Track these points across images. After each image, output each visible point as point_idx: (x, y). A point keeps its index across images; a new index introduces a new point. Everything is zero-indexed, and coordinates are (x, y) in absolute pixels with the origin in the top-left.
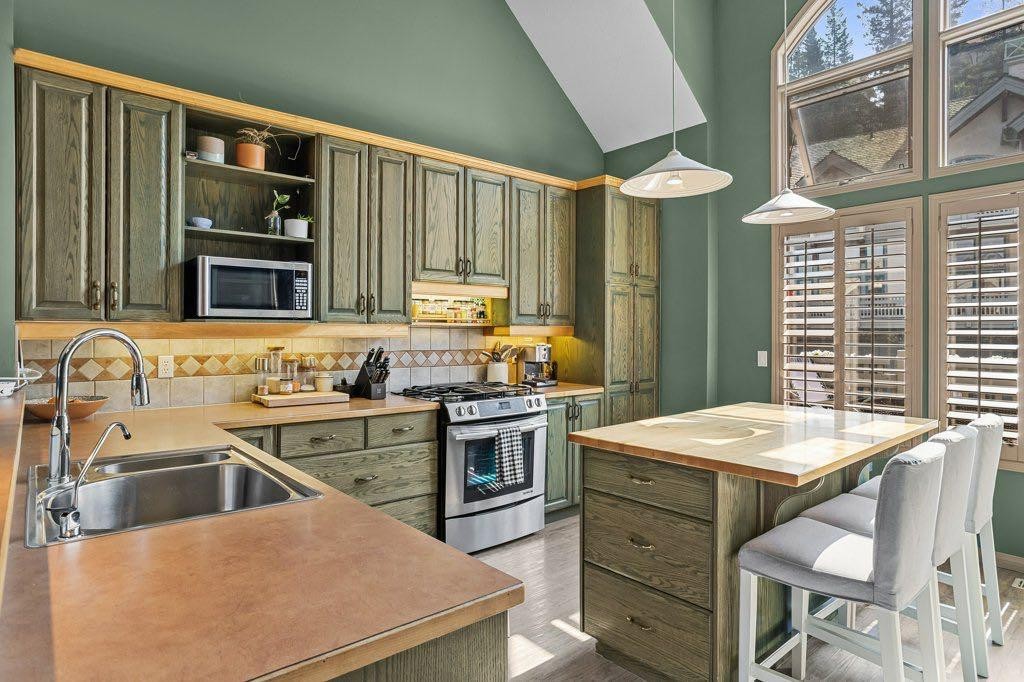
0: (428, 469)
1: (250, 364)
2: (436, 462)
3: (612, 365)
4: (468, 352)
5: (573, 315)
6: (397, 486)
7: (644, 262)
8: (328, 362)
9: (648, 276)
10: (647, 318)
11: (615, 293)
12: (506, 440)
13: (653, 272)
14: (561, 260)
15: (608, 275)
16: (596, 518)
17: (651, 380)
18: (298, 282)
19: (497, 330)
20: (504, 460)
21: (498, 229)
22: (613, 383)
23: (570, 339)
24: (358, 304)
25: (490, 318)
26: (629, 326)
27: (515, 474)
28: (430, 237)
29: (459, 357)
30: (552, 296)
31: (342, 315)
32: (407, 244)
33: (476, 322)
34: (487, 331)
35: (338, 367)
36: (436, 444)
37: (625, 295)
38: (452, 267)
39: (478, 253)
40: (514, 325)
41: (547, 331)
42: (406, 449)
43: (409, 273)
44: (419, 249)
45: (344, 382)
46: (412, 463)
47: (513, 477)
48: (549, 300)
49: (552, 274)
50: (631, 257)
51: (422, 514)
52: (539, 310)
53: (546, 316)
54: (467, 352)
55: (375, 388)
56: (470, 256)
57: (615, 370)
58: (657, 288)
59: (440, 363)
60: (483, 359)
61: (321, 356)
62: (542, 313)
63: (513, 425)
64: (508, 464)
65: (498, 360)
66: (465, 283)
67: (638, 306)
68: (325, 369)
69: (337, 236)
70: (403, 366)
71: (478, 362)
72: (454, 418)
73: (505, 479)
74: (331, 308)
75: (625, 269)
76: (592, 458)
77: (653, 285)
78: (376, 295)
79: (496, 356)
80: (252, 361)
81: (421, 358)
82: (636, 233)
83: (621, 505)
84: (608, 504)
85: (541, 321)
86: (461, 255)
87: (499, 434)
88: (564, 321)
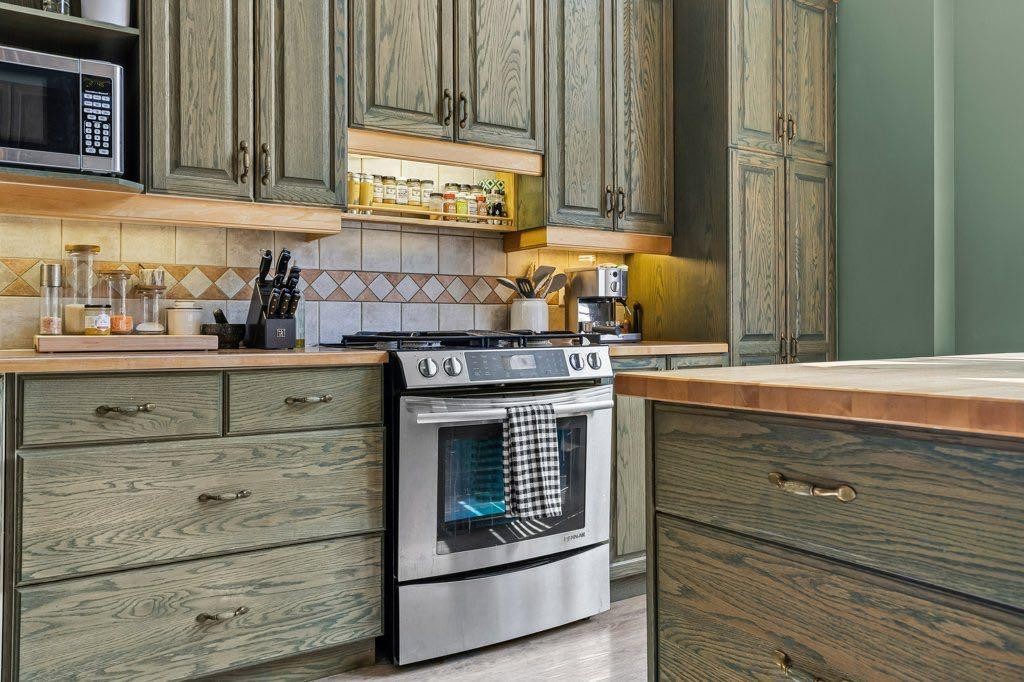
0: (364, 482)
1: (32, 277)
2: (381, 469)
3: (744, 303)
4: (476, 279)
5: (669, 216)
6: (295, 513)
7: (805, 115)
8: (196, 282)
9: (813, 143)
10: (812, 219)
11: (746, 169)
12: (523, 429)
13: (821, 136)
14: (645, 113)
15: (734, 135)
16: (686, 592)
17: (821, 336)
18: (89, 100)
19: (526, 239)
20: (519, 468)
21: (521, 44)
22: (746, 337)
23: (664, 259)
24: (235, 161)
25: (512, 216)
26: (776, 232)
27: (542, 498)
28: (384, 47)
29: (457, 289)
30: (628, 175)
31: (199, 181)
32: (337, 56)
33: (486, 221)
34: (508, 241)
35: (213, 294)
36: (380, 432)
37: (768, 172)
38: (430, 104)
39: (482, 84)
40: (554, 225)
41: (620, 242)
42: (315, 440)
43: (342, 112)
44: (361, 67)
45: (220, 317)
46: (326, 470)
47: (538, 503)
48: (622, 183)
49: (627, 137)
50: (777, 105)
51: (352, 572)
52: (604, 202)
53: (616, 211)
54: (471, 281)
55: (276, 329)
56: (465, 89)
57: (750, 315)
58: (830, 165)
59: (418, 298)
60: (504, 293)
61: (181, 272)
62: (610, 208)
63: (540, 401)
64: (527, 476)
65: (530, 295)
66: (456, 139)
67: (792, 195)
68: (189, 297)
69: (186, 25)
70: (346, 298)
71: (493, 299)
72: (413, 380)
73: (522, 506)
74: (176, 164)
75: (766, 124)
76: (675, 432)
77: (822, 159)
78: (272, 148)
79: (525, 288)
80: (35, 272)
81: (382, 287)
82: (789, 59)
83: (753, 555)
84: (719, 556)
85: (608, 221)
86: (448, 85)
87: (510, 416)
88: (653, 225)
